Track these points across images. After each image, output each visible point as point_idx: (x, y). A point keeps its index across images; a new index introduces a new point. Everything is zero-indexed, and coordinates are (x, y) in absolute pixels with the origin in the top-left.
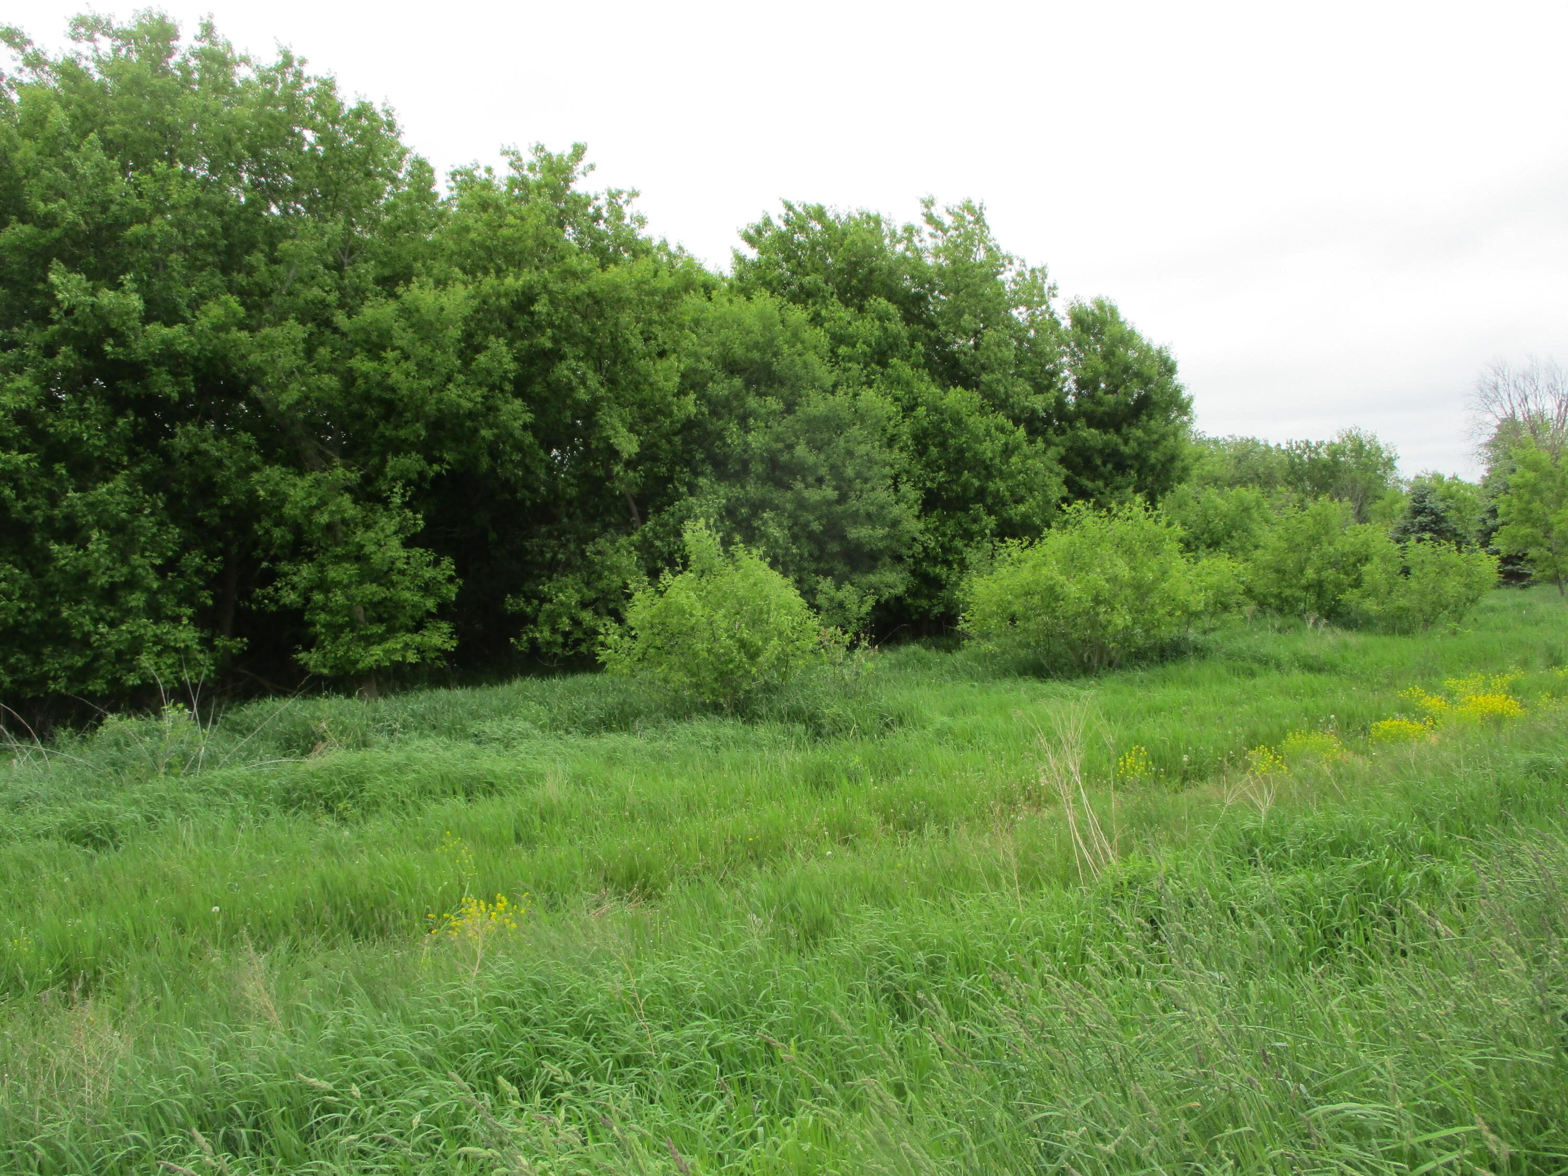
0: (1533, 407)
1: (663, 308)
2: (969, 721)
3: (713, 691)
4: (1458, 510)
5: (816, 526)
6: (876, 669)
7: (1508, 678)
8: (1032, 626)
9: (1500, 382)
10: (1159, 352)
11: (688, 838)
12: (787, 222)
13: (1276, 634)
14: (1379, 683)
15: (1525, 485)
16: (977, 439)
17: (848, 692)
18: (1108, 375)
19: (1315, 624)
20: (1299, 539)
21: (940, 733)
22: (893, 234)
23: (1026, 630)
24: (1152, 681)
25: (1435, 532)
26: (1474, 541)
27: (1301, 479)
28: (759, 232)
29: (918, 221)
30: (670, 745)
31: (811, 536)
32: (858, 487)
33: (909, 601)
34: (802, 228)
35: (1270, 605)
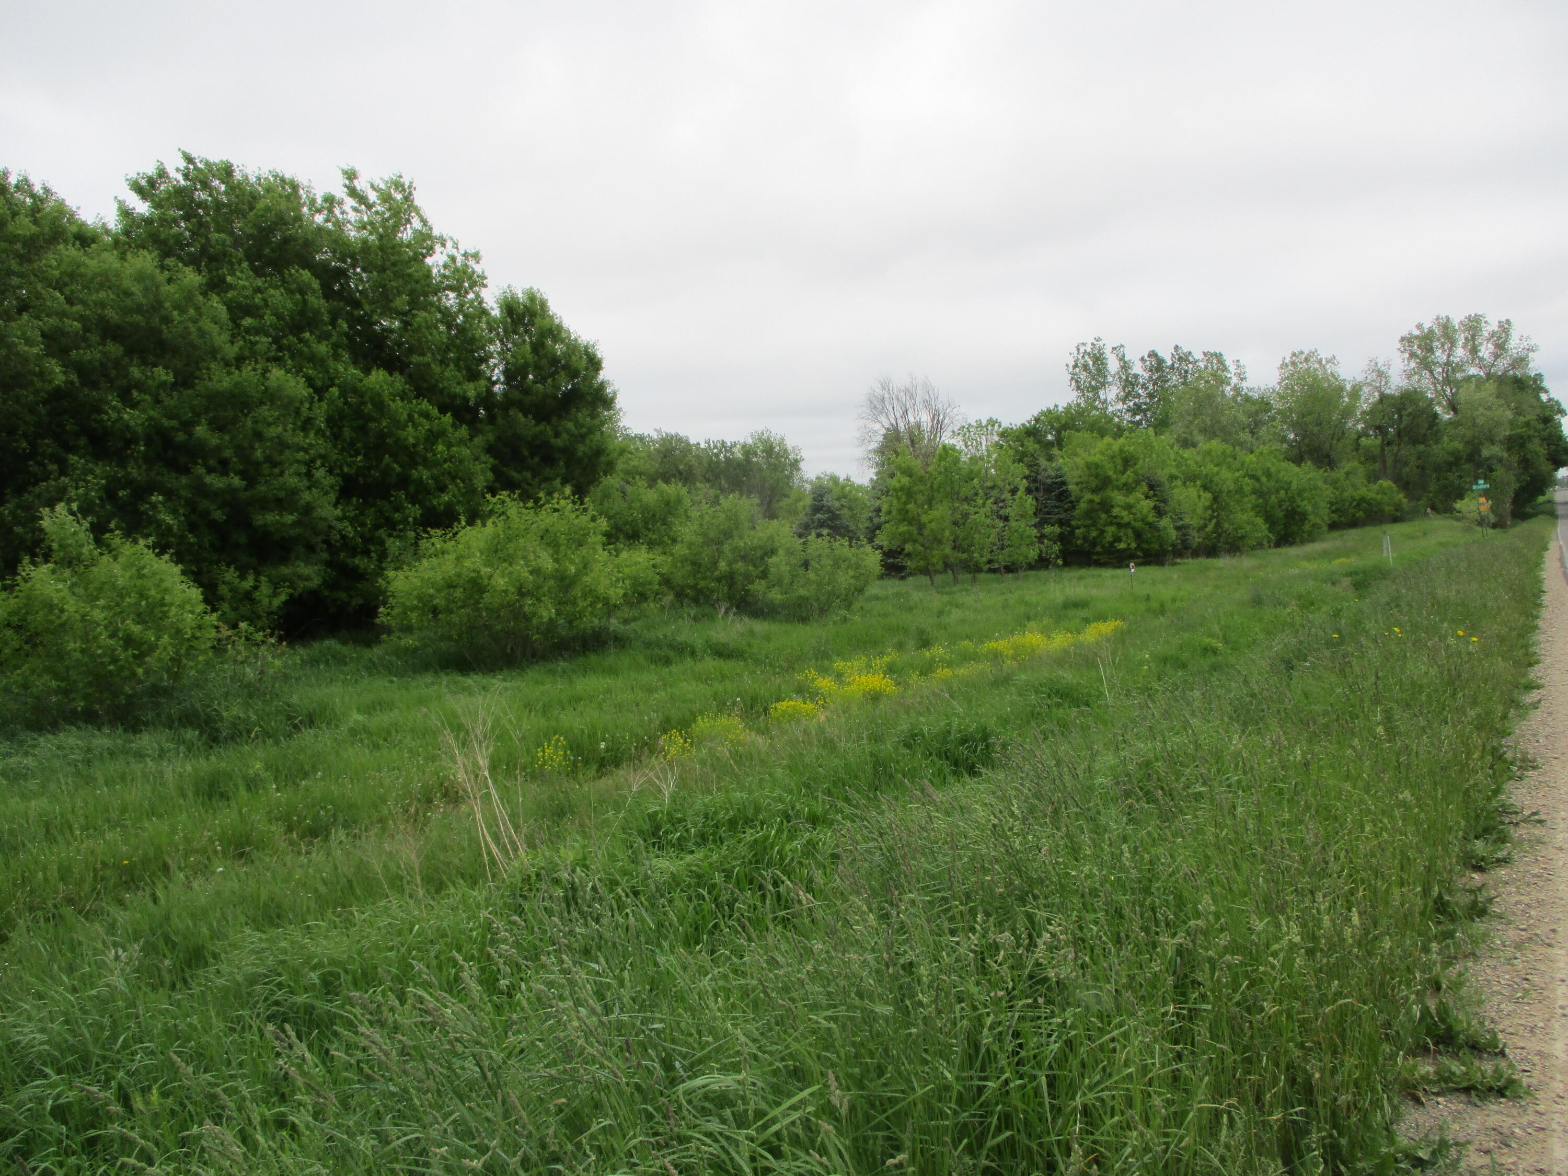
0: (912, 420)
1: (24, 259)
2: (385, 718)
3: (86, 697)
4: (851, 509)
5: (218, 515)
6: (285, 666)
7: (886, 659)
8: (455, 618)
9: (886, 396)
10: (586, 348)
11: (45, 869)
12: (186, 176)
13: (692, 622)
14: (780, 667)
15: (902, 489)
16: (398, 424)
17: (251, 691)
18: (537, 367)
19: (726, 612)
20: (712, 534)
21: (353, 732)
22: (313, 202)
23: (449, 623)
24: (574, 671)
25: (831, 528)
26: (862, 537)
27: (717, 477)
28: (152, 183)
29: (340, 192)
30: (29, 761)
31: (213, 525)
32: (266, 472)
33: (326, 593)
34: (205, 185)
35: (687, 596)
